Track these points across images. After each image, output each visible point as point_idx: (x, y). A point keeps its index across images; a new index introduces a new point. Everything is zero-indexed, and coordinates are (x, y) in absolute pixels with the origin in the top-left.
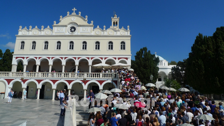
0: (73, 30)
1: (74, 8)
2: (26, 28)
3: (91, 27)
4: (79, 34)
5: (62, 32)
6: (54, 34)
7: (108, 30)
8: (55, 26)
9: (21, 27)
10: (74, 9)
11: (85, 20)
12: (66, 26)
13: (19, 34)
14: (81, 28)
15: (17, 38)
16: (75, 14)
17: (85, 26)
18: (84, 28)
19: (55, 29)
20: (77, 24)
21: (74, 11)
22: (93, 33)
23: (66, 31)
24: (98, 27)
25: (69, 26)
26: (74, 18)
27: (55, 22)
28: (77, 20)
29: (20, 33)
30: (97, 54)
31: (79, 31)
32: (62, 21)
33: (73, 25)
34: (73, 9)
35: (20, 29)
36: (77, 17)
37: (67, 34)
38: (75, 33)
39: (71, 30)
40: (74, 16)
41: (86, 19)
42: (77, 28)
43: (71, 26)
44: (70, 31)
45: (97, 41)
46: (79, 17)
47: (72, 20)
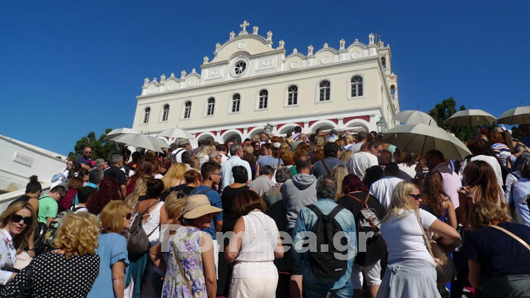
0: (241, 68)
1: (245, 22)
2: (155, 81)
3: (279, 55)
4: (253, 74)
5: (218, 76)
6: (203, 83)
7: (318, 55)
8: (206, 67)
9: (147, 80)
10: (245, 24)
11: (265, 43)
12: (226, 63)
13: (143, 94)
14: (257, 61)
15: (139, 102)
16: (246, 33)
17: (266, 55)
18: (263, 61)
19: (206, 73)
20: (247, 54)
21: (245, 28)
22: (283, 68)
23: (226, 73)
24: (295, 51)
25: (233, 62)
26: (244, 42)
27: (206, 59)
28: (250, 44)
29: (145, 92)
30: (290, 114)
31: (253, 68)
32: (218, 55)
33: (240, 57)
34: (243, 23)
35: (145, 85)
36: (248, 40)
37: (229, 78)
38: (246, 74)
39: (236, 69)
40: (244, 37)
41: (270, 39)
42: (249, 63)
43: (237, 61)
44: (234, 72)
45: (291, 83)
46: (255, 37)
47: (239, 47)
